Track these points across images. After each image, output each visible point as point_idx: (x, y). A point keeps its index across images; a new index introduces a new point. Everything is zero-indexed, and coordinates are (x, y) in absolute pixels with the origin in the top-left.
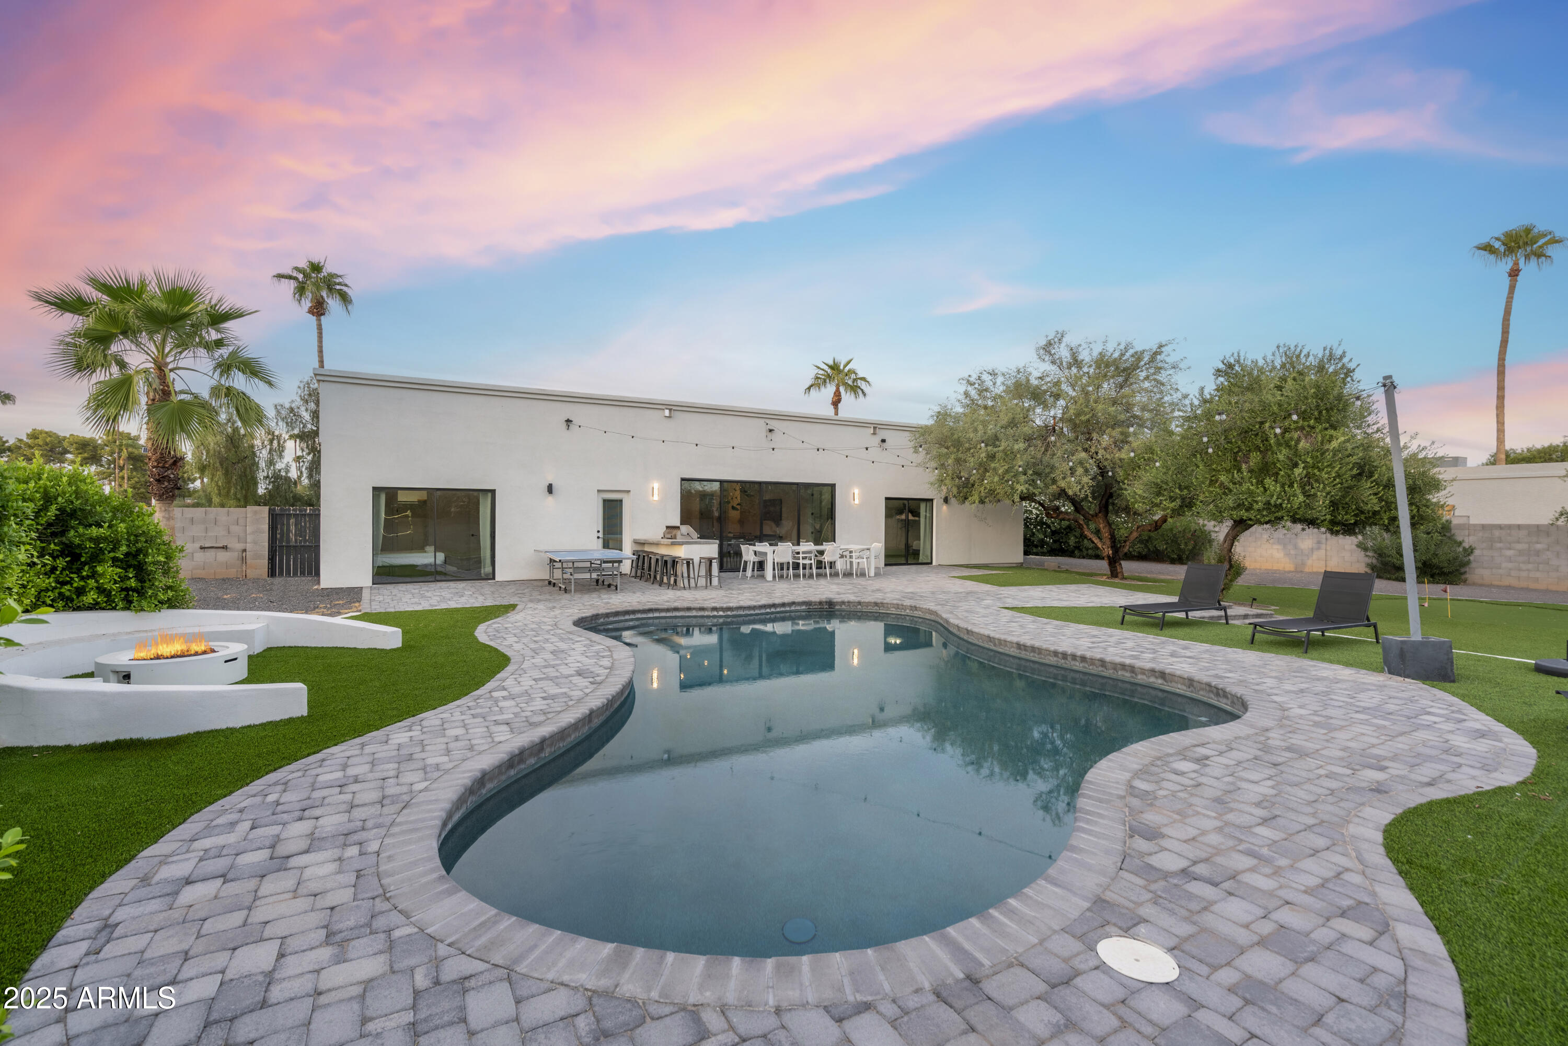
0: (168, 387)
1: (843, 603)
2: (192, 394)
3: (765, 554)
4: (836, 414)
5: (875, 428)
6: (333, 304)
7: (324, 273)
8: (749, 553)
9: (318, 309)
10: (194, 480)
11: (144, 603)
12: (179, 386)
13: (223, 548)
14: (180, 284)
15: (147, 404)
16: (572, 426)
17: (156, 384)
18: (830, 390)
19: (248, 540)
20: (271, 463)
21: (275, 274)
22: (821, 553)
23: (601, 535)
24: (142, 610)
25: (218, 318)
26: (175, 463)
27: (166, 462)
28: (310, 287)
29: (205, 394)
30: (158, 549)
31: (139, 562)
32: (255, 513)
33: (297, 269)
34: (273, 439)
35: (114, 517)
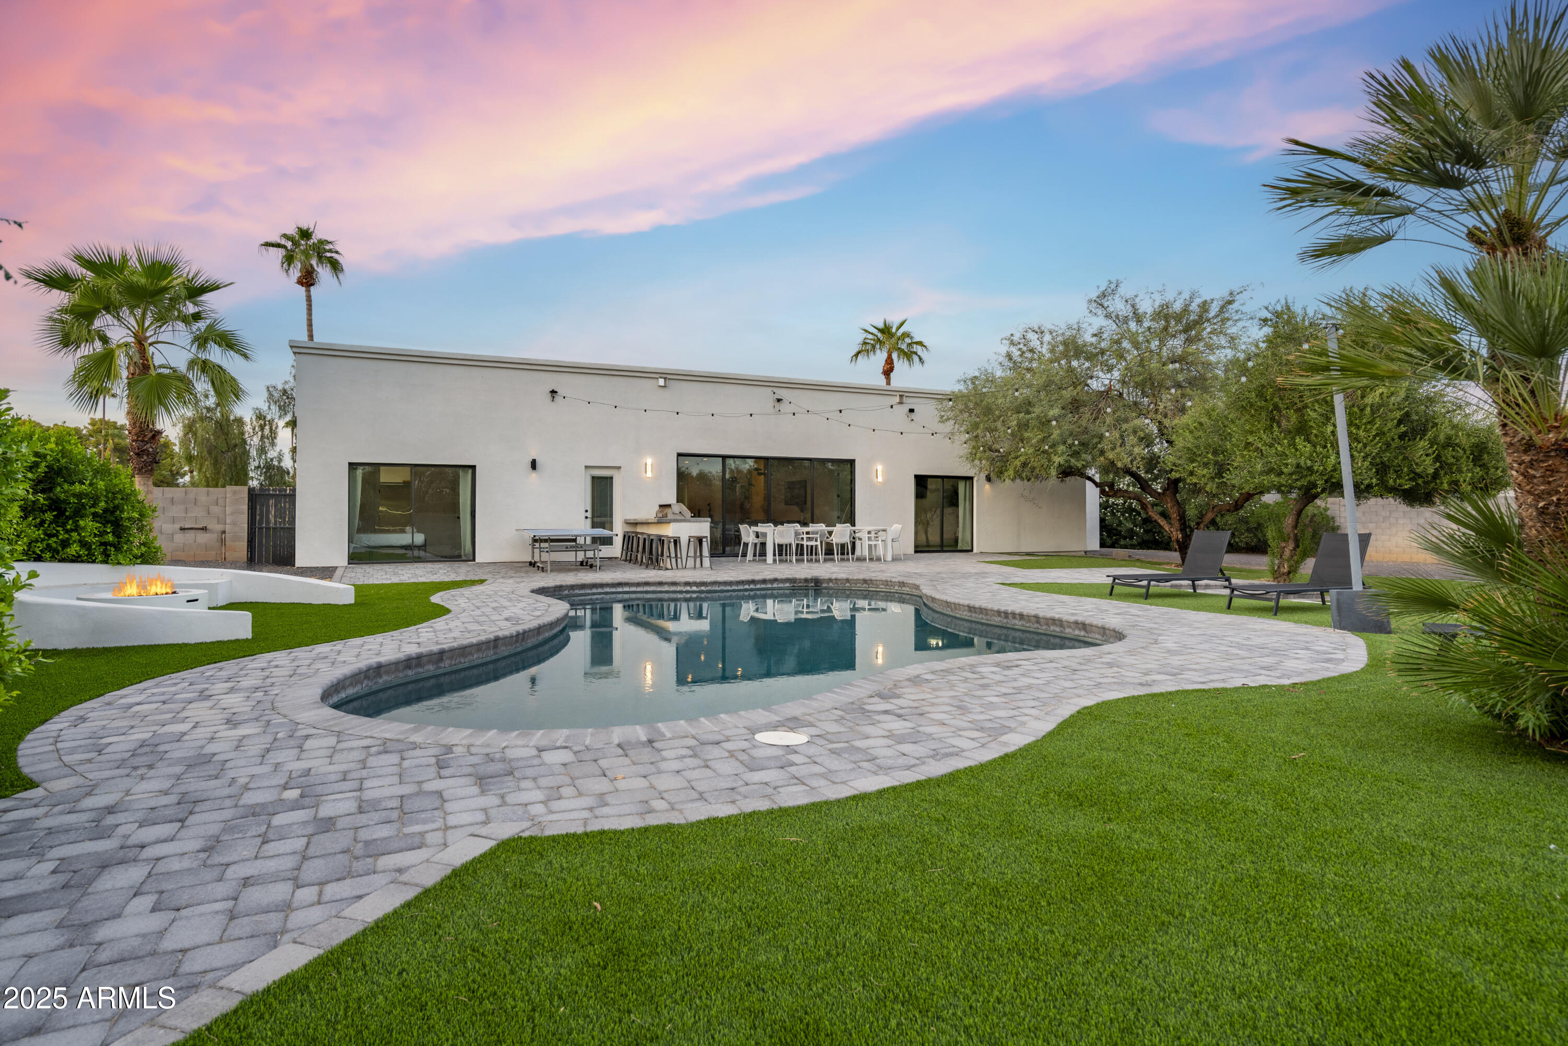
0: (147, 360)
1: (830, 580)
2: (171, 368)
3: (765, 535)
4: (888, 383)
5: (901, 396)
6: (323, 273)
7: (314, 240)
8: (748, 534)
9: (308, 280)
10: (183, 475)
11: (120, 556)
12: (158, 360)
13: (202, 529)
14: (159, 259)
15: (128, 378)
16: (557, 397)
17: (137, 358)
18: (880, 357)
19: (228, 521)
20: (262, 451)
21: (263, 242)
22: (830, 533)
23: (589, 514)
24: (119, 563)
25: (196, 291)
26: (154, 437)
27: (145, 436)
28: (299, 256)
29: (182, 367)
30: (133, 507)
31: (116, 518)
32: (235, 493)
33: (285, 236)
34: (265, 425)
35: (95, 476)
